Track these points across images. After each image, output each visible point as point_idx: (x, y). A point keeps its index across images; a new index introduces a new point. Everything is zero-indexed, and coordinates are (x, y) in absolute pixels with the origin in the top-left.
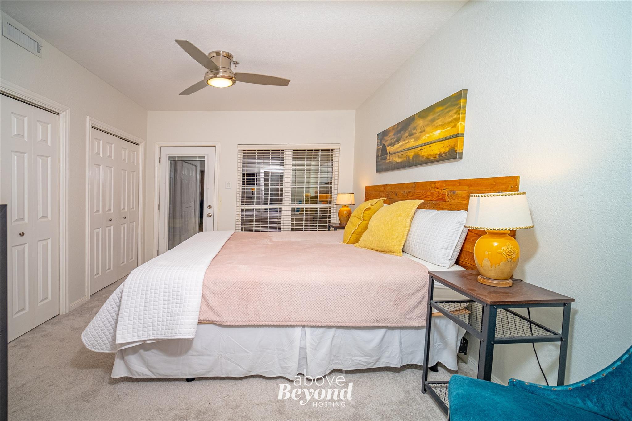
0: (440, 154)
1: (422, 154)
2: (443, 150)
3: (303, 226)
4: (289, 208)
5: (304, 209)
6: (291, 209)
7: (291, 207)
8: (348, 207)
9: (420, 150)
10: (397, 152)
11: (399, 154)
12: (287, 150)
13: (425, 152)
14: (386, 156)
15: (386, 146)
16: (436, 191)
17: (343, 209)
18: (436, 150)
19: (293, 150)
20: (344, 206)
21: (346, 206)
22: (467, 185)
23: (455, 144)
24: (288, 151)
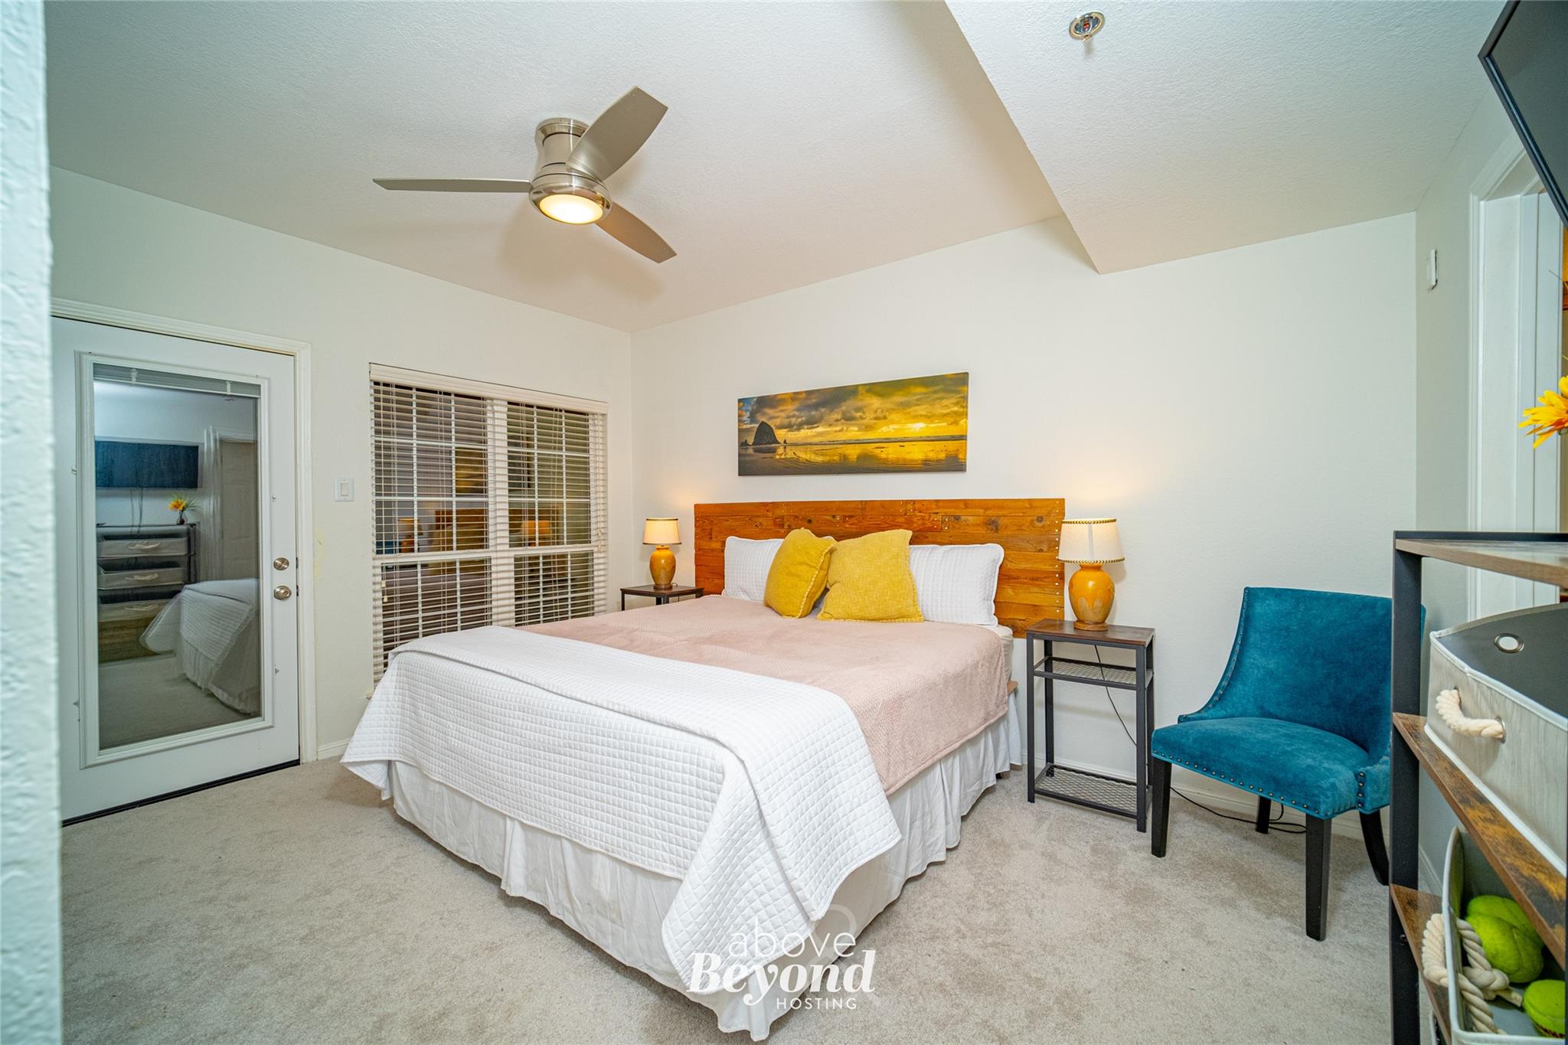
0: (926, 461)
1: (883, 456)
2: (932, 455)
3: (539, 602)
4: (509, 558)
5: (541, 558)
6: (513, 560)
7: (512, 554)
8: (667, 549)
9: (877, 448)
10: (811, 444)
11: (815, 448)
12: (498, 399)
13: (891, 452)
14: (773, 447)
15: (774, 428)
16: (917, 516)
17: (657, 553)
18: (917, 453)
19: (509, 403)
20: (660, 547)
21: (665, 547)
22: (981, 508)
23: (958, 450)
24: (499, 402)
